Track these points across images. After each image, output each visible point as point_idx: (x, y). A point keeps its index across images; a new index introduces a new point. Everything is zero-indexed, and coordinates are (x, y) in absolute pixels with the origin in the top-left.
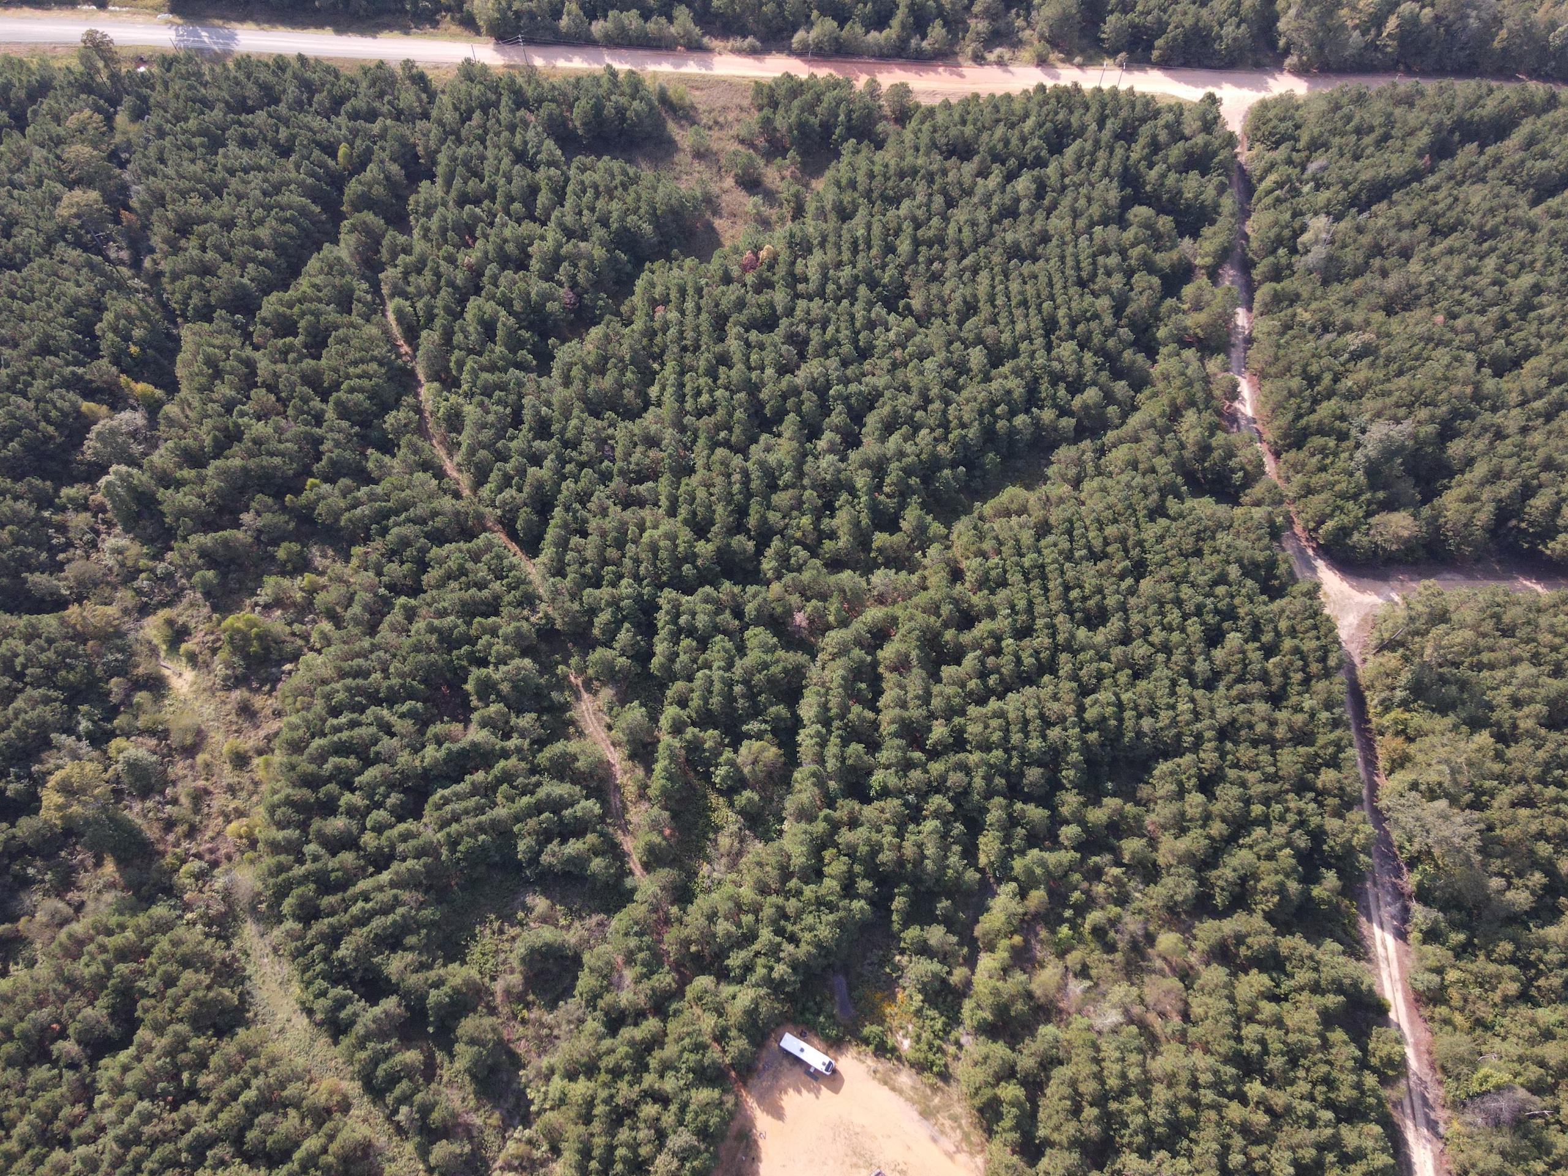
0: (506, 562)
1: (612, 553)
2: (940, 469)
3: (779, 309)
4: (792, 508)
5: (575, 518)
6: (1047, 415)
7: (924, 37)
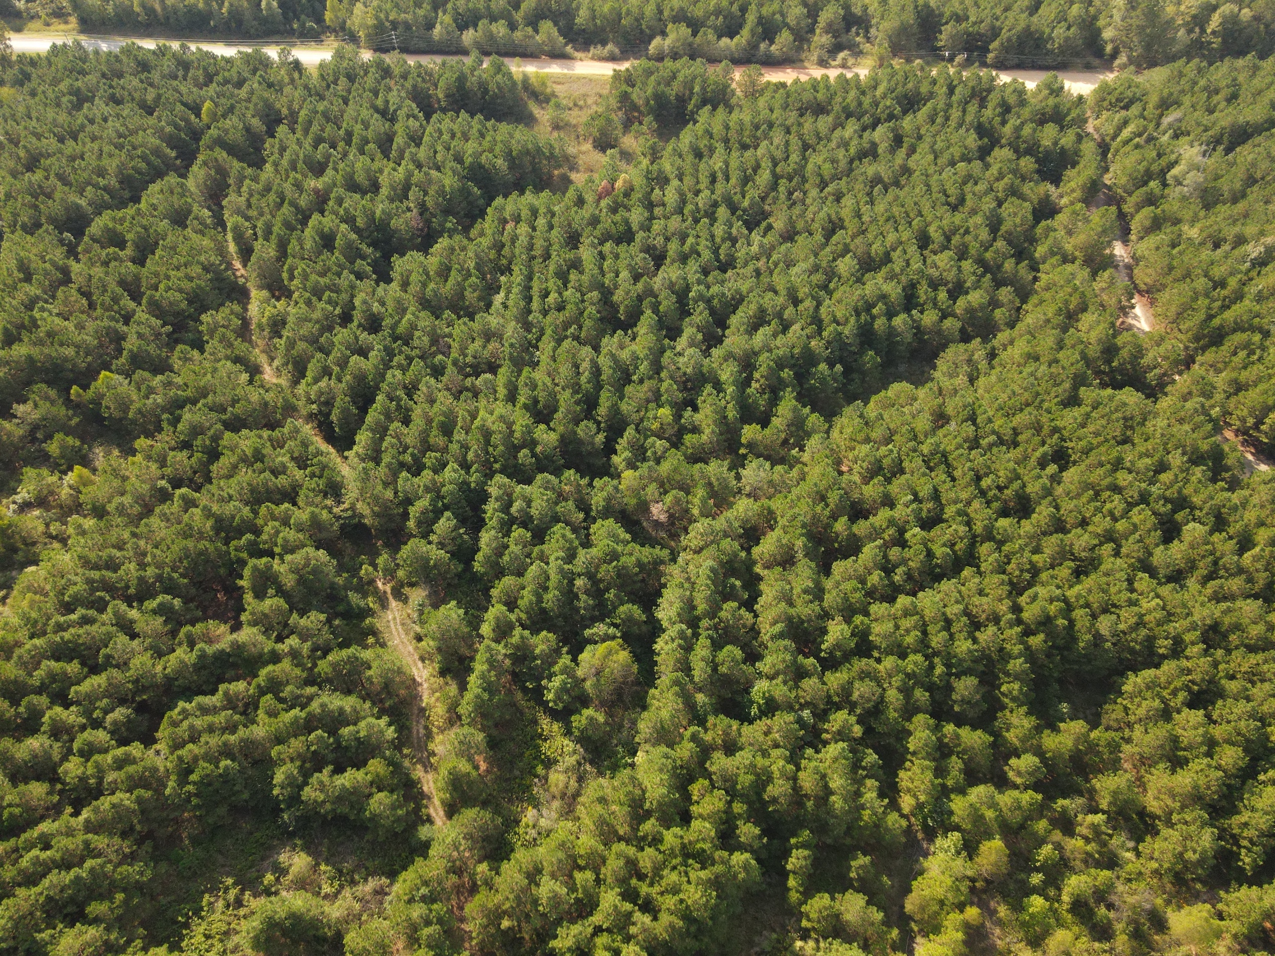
0: (311, 449)
1: (436, 438)
2: (816, 365)
3: (635, 227)
4: (648, 401)
5: (399, 407)
6: (929, 318)
7: (772, 42)
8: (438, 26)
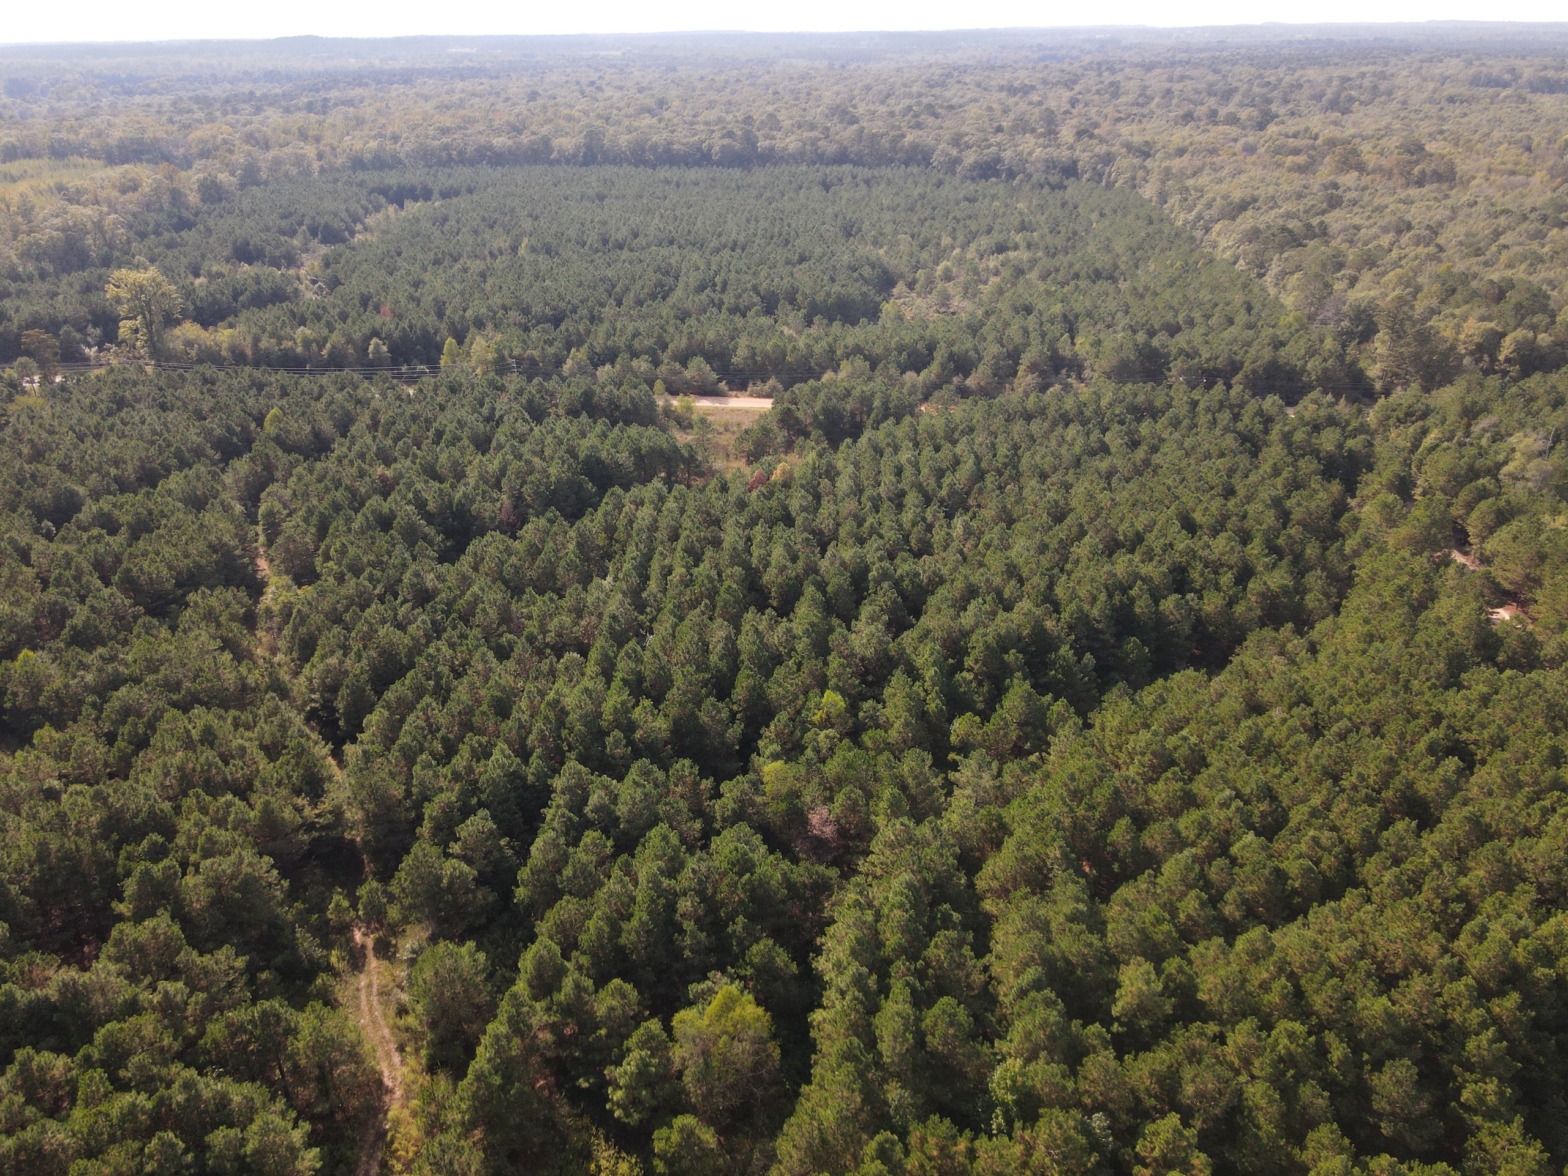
0: (292, 731)
1: (484, 717)
2: (1055, 650)
3: (795, 510)
4: (808, 689)
5: (438, 687)
7: (966, 376)
8: (569, 362)
